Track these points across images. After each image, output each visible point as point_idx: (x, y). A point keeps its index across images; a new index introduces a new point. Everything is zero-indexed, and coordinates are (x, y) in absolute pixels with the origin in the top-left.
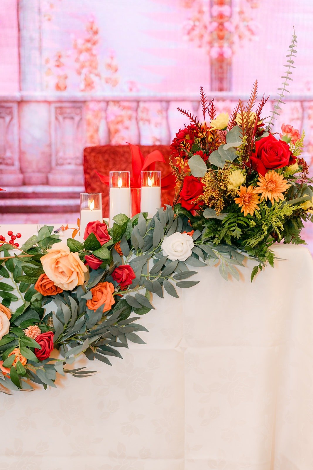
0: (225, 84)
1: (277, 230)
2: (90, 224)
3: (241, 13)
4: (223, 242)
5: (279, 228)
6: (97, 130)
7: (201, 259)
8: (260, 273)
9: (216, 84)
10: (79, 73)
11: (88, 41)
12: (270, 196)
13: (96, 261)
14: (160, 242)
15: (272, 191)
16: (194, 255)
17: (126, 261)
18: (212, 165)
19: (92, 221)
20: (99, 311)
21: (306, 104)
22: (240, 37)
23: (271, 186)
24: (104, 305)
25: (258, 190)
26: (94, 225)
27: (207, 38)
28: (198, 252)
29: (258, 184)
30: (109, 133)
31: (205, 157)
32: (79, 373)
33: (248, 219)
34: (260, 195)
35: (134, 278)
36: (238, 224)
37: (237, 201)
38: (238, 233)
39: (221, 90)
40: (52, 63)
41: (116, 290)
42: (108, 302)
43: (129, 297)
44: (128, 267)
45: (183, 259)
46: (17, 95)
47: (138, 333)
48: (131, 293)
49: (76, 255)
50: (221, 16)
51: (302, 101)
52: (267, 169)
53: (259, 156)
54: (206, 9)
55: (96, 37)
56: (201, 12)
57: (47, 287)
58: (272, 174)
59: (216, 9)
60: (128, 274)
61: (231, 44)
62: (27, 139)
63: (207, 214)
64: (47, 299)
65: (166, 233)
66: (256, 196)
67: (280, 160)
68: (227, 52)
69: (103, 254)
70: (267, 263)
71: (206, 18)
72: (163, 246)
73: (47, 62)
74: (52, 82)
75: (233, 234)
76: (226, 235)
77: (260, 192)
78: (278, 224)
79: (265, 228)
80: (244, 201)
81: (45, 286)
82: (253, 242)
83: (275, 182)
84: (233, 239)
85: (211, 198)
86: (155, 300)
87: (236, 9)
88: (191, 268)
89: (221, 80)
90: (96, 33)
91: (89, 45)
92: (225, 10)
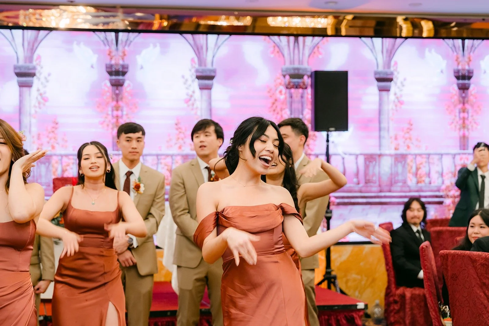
3: (127, 115)
6: (56, 170)
10: (48, 143)
11: (53, 127)
21: (159, 157)
27: (111, 126)
30: (63, 171)
40: (35, 138)
50: (117, 116)
51: (157, 155)
54: (110, 113)
55: (57, 126)
56: (108, 114)
59: (115, 113)
71: (110, 117)
73: (33, 137)
74: (36, 146)
91: (53, 130)
92: (119, 113)
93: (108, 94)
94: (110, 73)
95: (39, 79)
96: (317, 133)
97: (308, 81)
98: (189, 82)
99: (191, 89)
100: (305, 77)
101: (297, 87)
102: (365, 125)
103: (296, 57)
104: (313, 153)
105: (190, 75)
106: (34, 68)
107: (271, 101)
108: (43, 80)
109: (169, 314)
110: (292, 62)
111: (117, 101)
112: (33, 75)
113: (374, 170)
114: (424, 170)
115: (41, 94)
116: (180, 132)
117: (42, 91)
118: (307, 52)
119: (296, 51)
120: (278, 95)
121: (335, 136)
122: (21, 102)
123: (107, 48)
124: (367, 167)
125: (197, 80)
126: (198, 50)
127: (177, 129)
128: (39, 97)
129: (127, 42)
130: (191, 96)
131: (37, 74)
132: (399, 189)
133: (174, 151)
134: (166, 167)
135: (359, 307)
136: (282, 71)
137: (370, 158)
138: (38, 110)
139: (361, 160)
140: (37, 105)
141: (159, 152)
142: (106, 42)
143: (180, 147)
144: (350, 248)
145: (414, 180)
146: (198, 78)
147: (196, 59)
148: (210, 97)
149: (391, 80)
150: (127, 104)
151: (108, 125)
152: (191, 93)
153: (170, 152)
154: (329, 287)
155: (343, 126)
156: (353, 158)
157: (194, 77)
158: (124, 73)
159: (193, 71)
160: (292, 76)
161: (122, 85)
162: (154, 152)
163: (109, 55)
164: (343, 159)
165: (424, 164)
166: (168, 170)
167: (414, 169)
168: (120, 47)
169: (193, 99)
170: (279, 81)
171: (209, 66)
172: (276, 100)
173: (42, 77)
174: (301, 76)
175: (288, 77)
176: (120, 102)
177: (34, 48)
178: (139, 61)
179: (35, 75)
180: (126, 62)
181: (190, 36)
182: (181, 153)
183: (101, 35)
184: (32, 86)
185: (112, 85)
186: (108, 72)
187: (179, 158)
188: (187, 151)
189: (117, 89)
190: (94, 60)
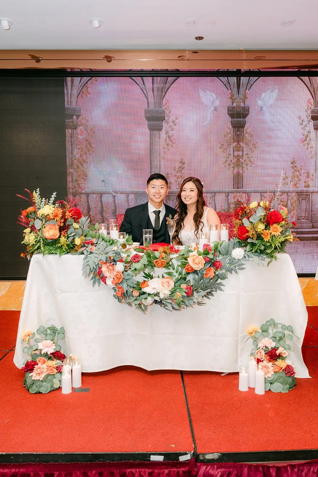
0: (240, 185)
1: (277, 247)
2: (204, 245)
3: (247, 154)
4: (256, 252)
5: (279, 246)
7: (247, 258)
8: (271, 264)
9: (236, 186)
11: (180, 167)
12: (275, 234)
13: (208, 259)
14: (231, 252)
15: (276, 232)
16: (245, 257)
17: (218, 259)
18: (251, 222)
19: (205, 244)
20: (208, 278)
22: (247, 165)
23: (275, 230)
24: (210, 276)
25: (270, 231)
26: (206, 245)
27: (232, 166)
28: (246, 256)
29: (270, 229)
31: (248, 218)
32: (199, 304)
33: (266, 242)
34: (271, 233)
35: (222, 266)
36: (263, 244)
37: (262, 235)
38: (262, 248)
39: (238, 188)
41: (215, 270)
42: (212, 275)
43: (219, 273)
44: (219, 262)
45: (240, 258)
47: (222, 287)
48: (219, 272)
49: (201, 257)
50: (238, 156)
51: (274, 192)
52: (274, 223)
53: (270, 218)
54: (231, 153)
55: (184, 166)
56: (229, 154)
57: (189, 269)
58: (275, 225)
59: (236, 153)
60: (219, 264)
61: (243, 168)
63: (249, 240)
64: (188, 273)
65: (233, 248)
66: (270, 234)
67: (279, 220)
68: (241, 171)
69: (211, 256)
70: (274, 260)
71: (231, 157)
72: (232, 254)
75: (261, 248)
76: (258, 249)
77: (271, 232)
78: (278, 244)
79: (273, 246)
80: (265, 236)
81: (188, 269)
82: (269, 251)
83: (277, 228)
84: (260, 250)
85: (253, 234)
86: (229, 275)
87: (245, 153)
88: (243, 262)
89: (238, 184)
90: (184, 164)
92: (240, 153)
93: (230, 135)
94: (232, 115)
95: (168, 123)
98: (305, 123)
99: (307, 129)
105: (306, 116)
106: (163, 112)
108: (171, 123)
111: (238, 142)
115: (169, 136)
116: (296, 170)
117: (170, 134)
122: (151, 144)
123: (230, 91)
125: (312, 121)
126: (314, 92)
127: (293, 168)
128: (168, 139)
129: (249, 86)
130: (307, 136)
131: (166, 118)
133: (291, 188)
134: (282, 203)
138: (166, 151)
140: (166, 146)
141: (276, 189)
142: (228, 85)
143: (295, 185)
146: (313, 119)
147: (312, 100)
150: (247, 144)
151: (230, 165)
152: (306, 133)
153: (287, 189)
157: (310, 118)
158: (245, 115)
159: (309, 112)
161: (243, 127)
162: (271, 190)
163: (231, 98)
168: (241, 90)
169: (308, 139)
173: (170, 121)
176: (241, 143)
177: (163, 92)
178: (260, 102)
179: (164, 119)
180: (246, 105)
181: (307, 78)
182: (295, 189)
183: (224, 79)
184: (161, 130)
185: (233, 127)
186: (229, 114)
187: (294, 194)
188: (301, 187)
189: (238, 131)
190: (217, 103)
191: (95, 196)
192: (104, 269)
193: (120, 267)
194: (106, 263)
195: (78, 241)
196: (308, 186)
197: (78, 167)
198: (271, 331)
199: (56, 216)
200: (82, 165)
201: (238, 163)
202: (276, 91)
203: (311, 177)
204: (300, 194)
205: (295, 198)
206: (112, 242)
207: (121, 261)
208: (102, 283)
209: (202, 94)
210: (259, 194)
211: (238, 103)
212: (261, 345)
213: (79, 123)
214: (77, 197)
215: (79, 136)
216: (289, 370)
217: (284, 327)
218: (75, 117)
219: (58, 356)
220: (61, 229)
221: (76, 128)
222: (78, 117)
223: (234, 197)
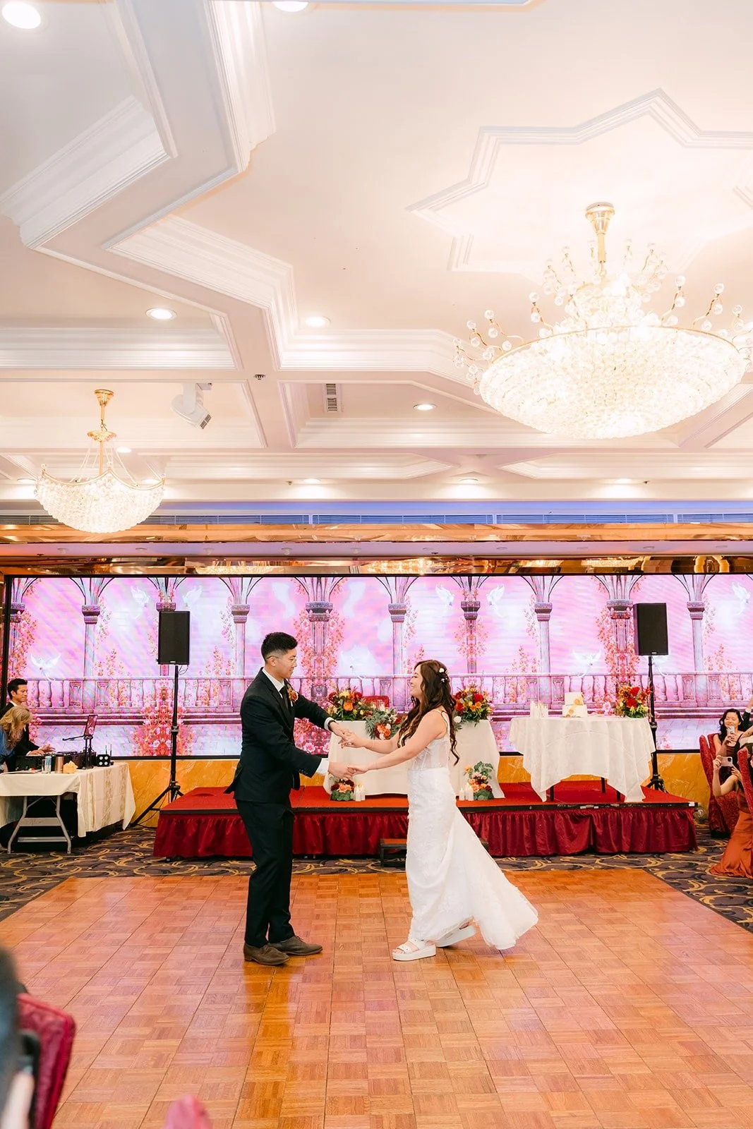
0: (474, 670)
1: (480, 716)
3: (479, 643)
4: (468, 719)
8: (477, 726)
9: (470, 671)
11: (420, 654)
22: (479, 652)
27: (466, 653)
39: (472, 673)
40: (406, 664)
46: (393, 675)
50: (471, 644)
51: (505, 677)
54: (465, 641)
55: (423, 653)
56: (463, 643)
59: (469, 642)
61: (476, 654)
62: (396, 693)
68: (474, 658)
70: (479, 723)
71: (466, 645)
74: (406, 670)
78: (480, 714)
79: (477, 715)
82: (475, 718)
87: (477, 642)
89: (472, 669)
90: (423, 651)
92: (473, 642)
93: (464, 626)
94: (465, 609)
95: (409, 616)
96: (640, 657)
97: (630, 612)
98: (530, 614)
99: (532, 620)
100: (628, 609)
101: (621, 617)
102: (681, 649)
103: (619, 592)
104: (637, 673)
105: (530, 609)
106: (405, 607)
107: (599, 629)
108: (412, 616)
109: (531, 808)
110: (616, 595)
111: (471, 632)
112: (405, 612)
113: (691, 688)
114: (736, 688)
115: (410, 628)
116: (523, 657)
117: (411, 625)
118: (628, 588)
119: (619, 587)
120: (605, 625)
121: (655, 659)
122: (394, 634)
123: (463, 589)
124: (684, 684)
125: (536, 613)
126: (535, 590)
127: (521, 655)
128: (409, 630)
129: (479, 585)
130: (532, 627)
131: (407, 612)
132: (714, 704)
133: (520, 673)
135: (690, 805)
136: (608, 604)
137: (687, 677)
138: (408, 640)
139: (679, 679)
140: (407, 636)
141: (507, 674)
142: (461, 584)
143: (524, 670)
144: (673, 755)
145: (728, 696)
146: (537, 611)
147: (535, 597)
148: (548, 629)
149: (702, 610)
150: (480, 635)
151: (464, 652)
152: (531, 624)
153: (516, 674)
154: (656, 788)
155: (663, 650)
156: (672, 677)
157: (534, 611)
158: (476, 609)
159: (533, 606)
160: (616, 609)
161: (475, 619)
162: (502, 674)
163: (463, 594)
164: (664, 678)
165: (736, 682)
166: (513, 688)
167: (727, 687)
168: (473, 587)
169: (533, 629)
170: (604, 613)
171: (546, 602)
172: (603, 629)
173: (411, 614)
174: (625, 608)
175: (612, 609)
176: (473, 633)
177: (404, 590)
178: (489, 599)
179: (406, 612)
180: (477, 600)
181: (529, 577)
182: (524, 674)
183: (458, 578)
184: (403, 621)
185: (467, 619)
186: (463, 609)
187: (523, 678)
188: (529, 673)
189: (471, 622)
190: (452, 599)
191: (343, 680)
192: (379, 728)
193: (388, 726)
194: (380, 725)
195: (362, 713)
196: (535, 671)
197: (329, 655)
198: (480, 769)
199: (352, 697)
200: (333, 652)
201: (471, 651)
202: (503, 588)
203: (537, 662)
204: (528, 677)
205: (524, 682)
206: (382, 713)
207: (389, 723)
208: (376, 738)
209: (438, 590)
210: (491, 678)
211: (471, 599)
212: (473, 776)
213: (331, 616)
214: (328, 682)
215: (331, 628)
216: (489, 789)
217: (487, 765)
218: (327, 611)
219: (350, 783)
220: (354, 705)
221: (328, 621)
222: (330, 611)
223: (469, 681)
